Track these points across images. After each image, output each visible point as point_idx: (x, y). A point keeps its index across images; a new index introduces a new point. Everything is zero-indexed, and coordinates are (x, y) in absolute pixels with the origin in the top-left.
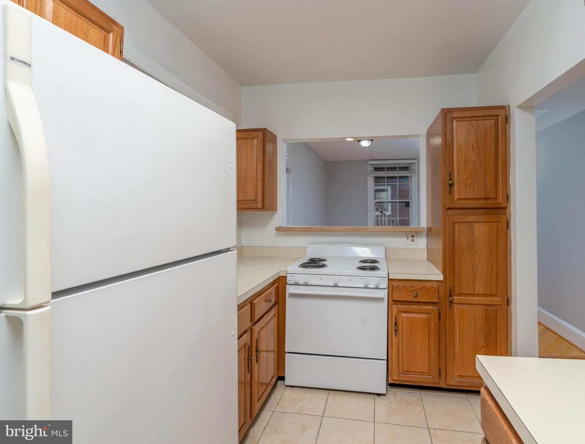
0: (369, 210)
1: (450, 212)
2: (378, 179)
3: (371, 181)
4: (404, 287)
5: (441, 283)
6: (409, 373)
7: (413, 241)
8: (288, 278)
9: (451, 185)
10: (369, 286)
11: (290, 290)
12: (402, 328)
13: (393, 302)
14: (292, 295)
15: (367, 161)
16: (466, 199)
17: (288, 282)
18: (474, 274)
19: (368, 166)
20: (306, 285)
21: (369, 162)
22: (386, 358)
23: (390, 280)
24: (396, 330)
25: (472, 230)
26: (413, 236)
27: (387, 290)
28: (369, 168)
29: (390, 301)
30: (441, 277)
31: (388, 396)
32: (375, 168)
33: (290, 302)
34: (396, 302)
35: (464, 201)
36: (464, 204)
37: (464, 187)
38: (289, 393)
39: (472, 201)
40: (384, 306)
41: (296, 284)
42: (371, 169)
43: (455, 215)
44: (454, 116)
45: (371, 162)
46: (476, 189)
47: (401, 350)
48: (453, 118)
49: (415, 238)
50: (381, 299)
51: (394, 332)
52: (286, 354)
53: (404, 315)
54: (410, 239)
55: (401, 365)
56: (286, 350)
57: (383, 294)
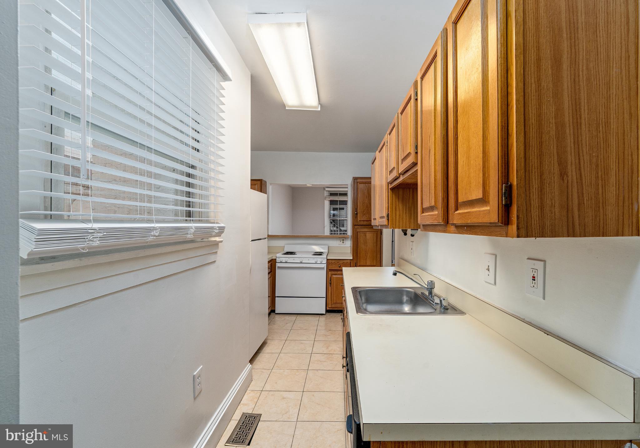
0: (325, 226)
1: (356, 227)
2: (332, 202)
3: (327, 203)
4: (334, 263)
5: (352, 261)
6: (336, 304)
7: (343, 242)
8: (277, 260)
9: (357, 214)
10: (318, 263)
11: (278, 265)
12: (333, 283)
13: (329, 270)
14: (278, 267)
15: (324, 189)
16: (363, 221)
17: (277, 261)
18: (366, 256)
19: (325, 192)
20: (286, 262)
21: (326, 189)
22: (325, 296)
23: (327, 260)
24: (330, 283)
25: (365, 235)
26: (343, 240)
27: (326, 264)
28: (326, 194)
29: (328, 270)
30: (351, 258)
31: (326, 315)
32: (331, 194)
33: (278, 271)
34: (331, 270)
35: (362, 222)
36: (362, 223)
37: (362, 215)
38: (277, 316)
39: (366, 222)
40: (324, 272)
41: (281, 262)
42: (328, 194)
43: (358, 228)
44: (358, 181)
45: (327, 189)
46: (367, 216)
47: (332, 293)
48: (358, 182)
49: (344, 241)
50: (323, 268)
51: (329, 284)
52: (276, 298)
53: (334, 276)
54: (342, 242)
55: (332, 301)
56: (276, 296)
57: (325, 266)
